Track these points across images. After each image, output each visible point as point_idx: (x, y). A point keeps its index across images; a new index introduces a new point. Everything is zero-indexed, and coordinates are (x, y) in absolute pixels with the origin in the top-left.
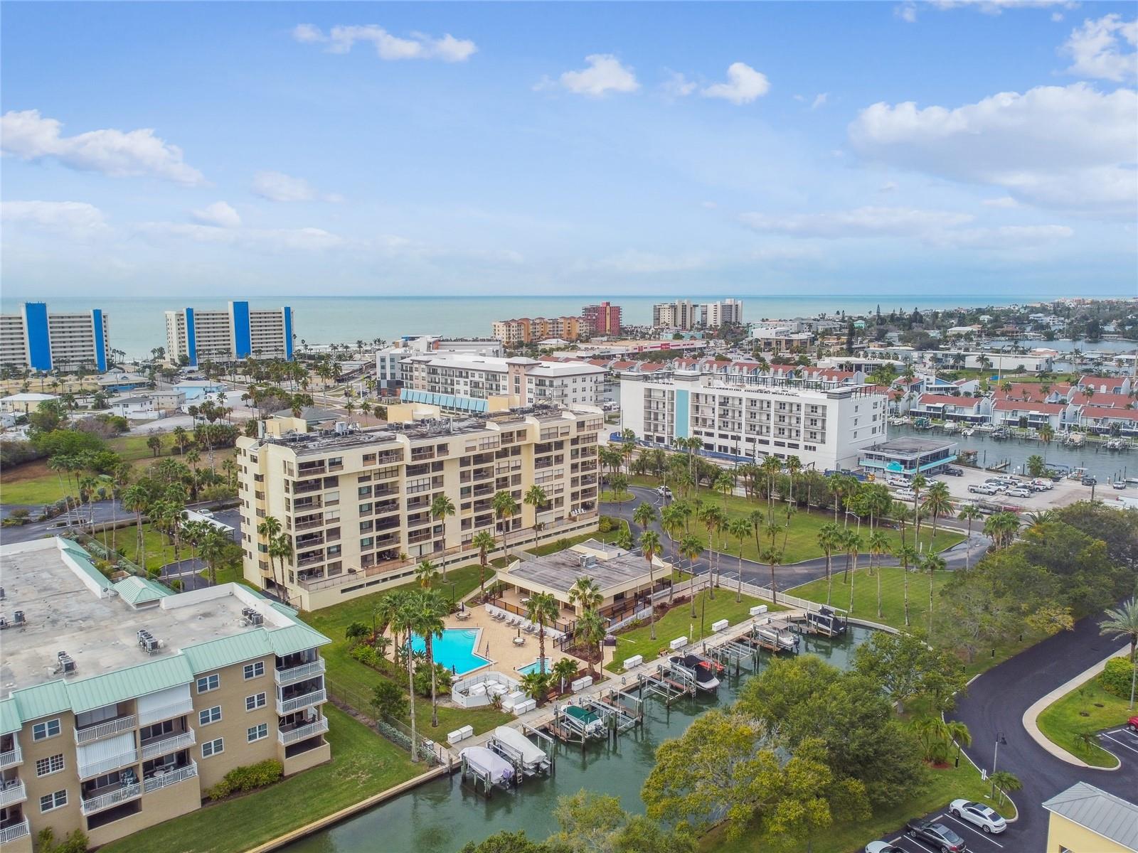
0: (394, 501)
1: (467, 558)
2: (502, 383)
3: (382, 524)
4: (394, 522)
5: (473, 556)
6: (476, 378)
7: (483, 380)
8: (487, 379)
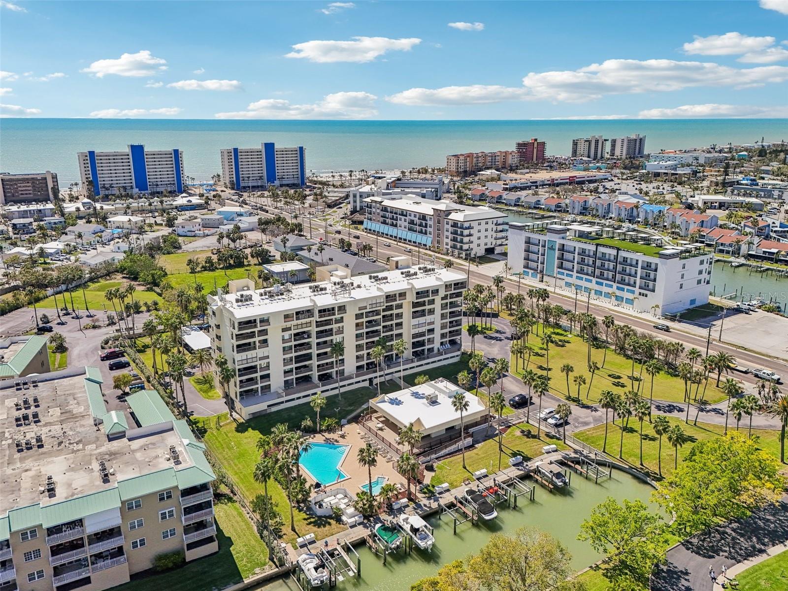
0: (308, 344)
1: (359, 382)
2: (429, 223)
3: (298, 359)
4: (308, 357)
5: (363, 381)
7: (417, 219)
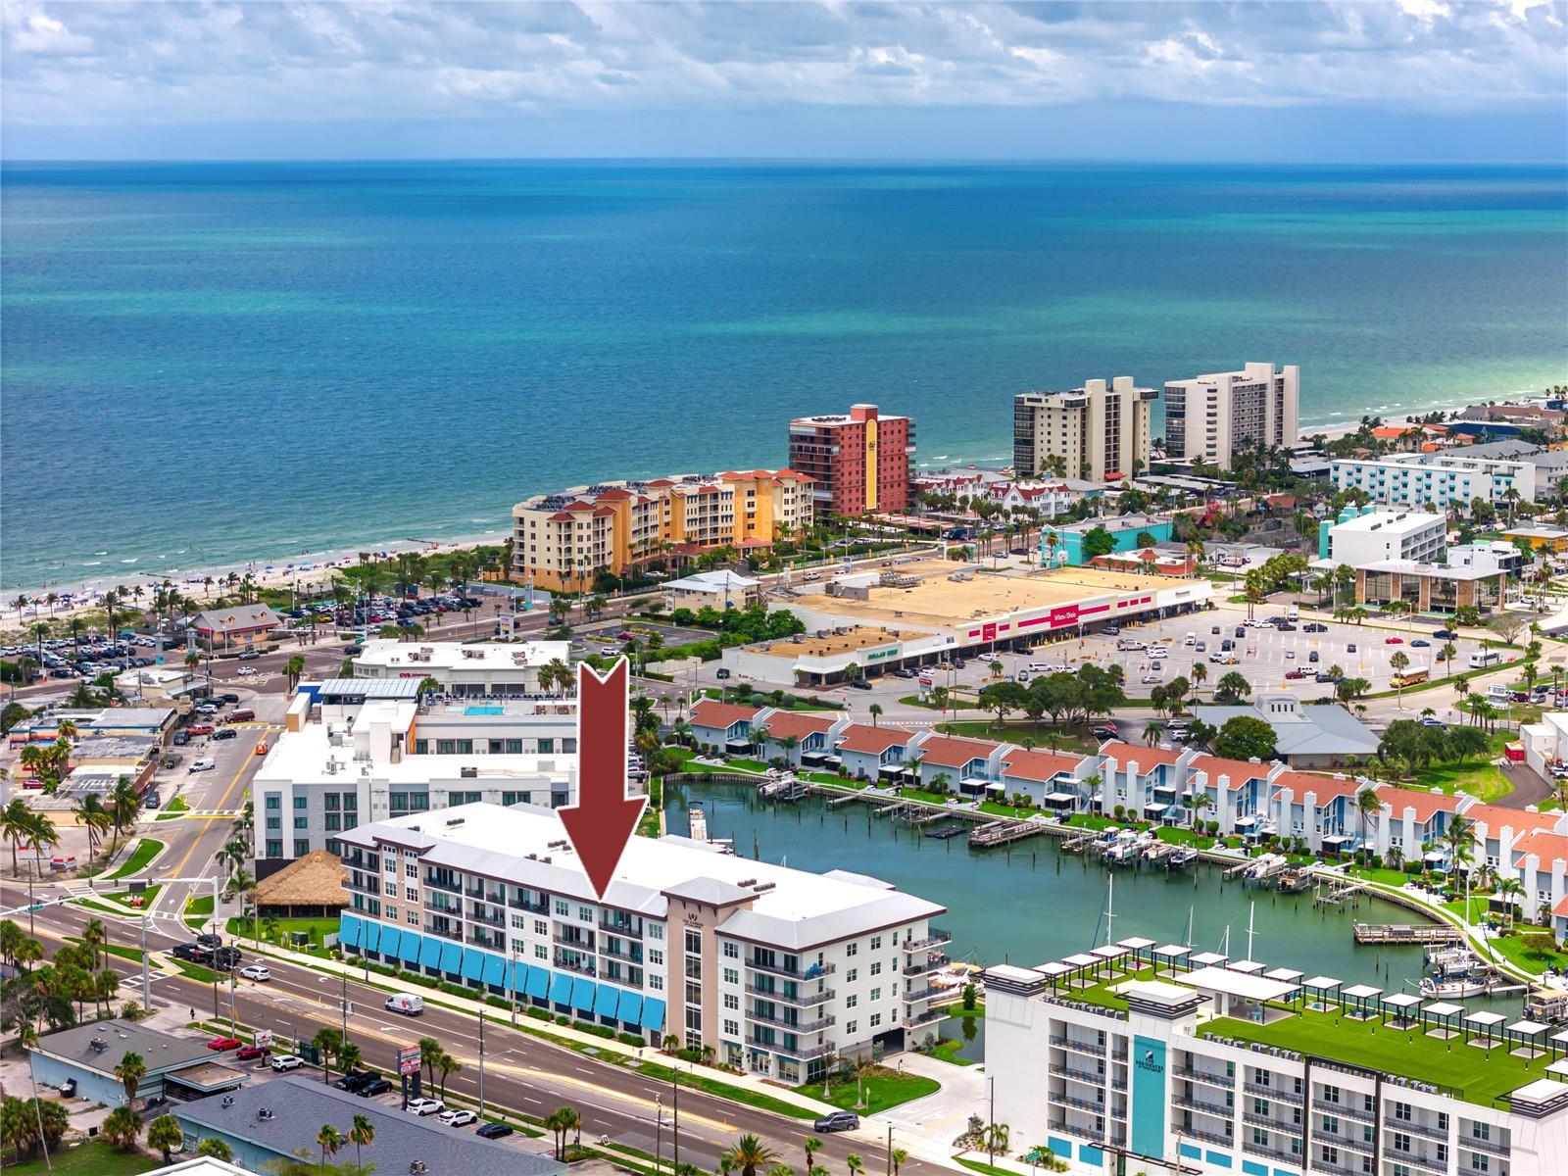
2: (648, 943)
6: (573, 920)
7: (594, 926)
8: (604, 926)
